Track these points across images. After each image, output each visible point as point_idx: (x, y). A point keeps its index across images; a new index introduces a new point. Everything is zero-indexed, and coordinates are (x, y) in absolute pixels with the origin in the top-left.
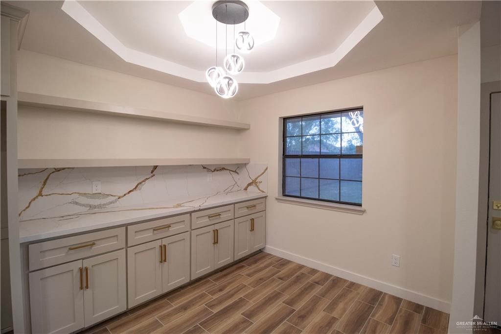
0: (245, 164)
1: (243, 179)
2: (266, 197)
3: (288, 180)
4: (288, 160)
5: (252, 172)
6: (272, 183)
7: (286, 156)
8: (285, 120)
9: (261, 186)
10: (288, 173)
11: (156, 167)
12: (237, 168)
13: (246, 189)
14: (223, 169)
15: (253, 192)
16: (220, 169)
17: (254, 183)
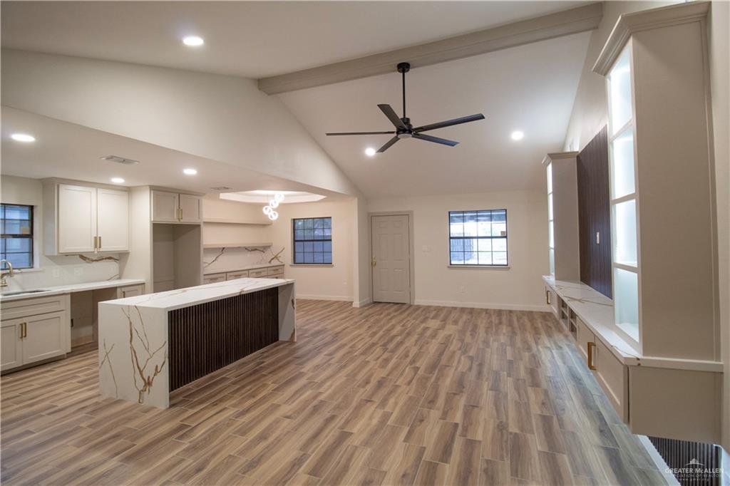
0: (269, 247)
1: (268, 255)
2: (284, 265)
3: (296, 254)
4: (296, 243)
5: (274, 251)
6: (287, 256)
7: (295, 241)
8: (294, 220)
9: (280, 259)
10: (296, 251)
11: (224, 248)
12: (264, 249)
13: (270, 262)
14: (256, 249)
15: (275, 263)
16: (254, 249)
17: (276, 257)
